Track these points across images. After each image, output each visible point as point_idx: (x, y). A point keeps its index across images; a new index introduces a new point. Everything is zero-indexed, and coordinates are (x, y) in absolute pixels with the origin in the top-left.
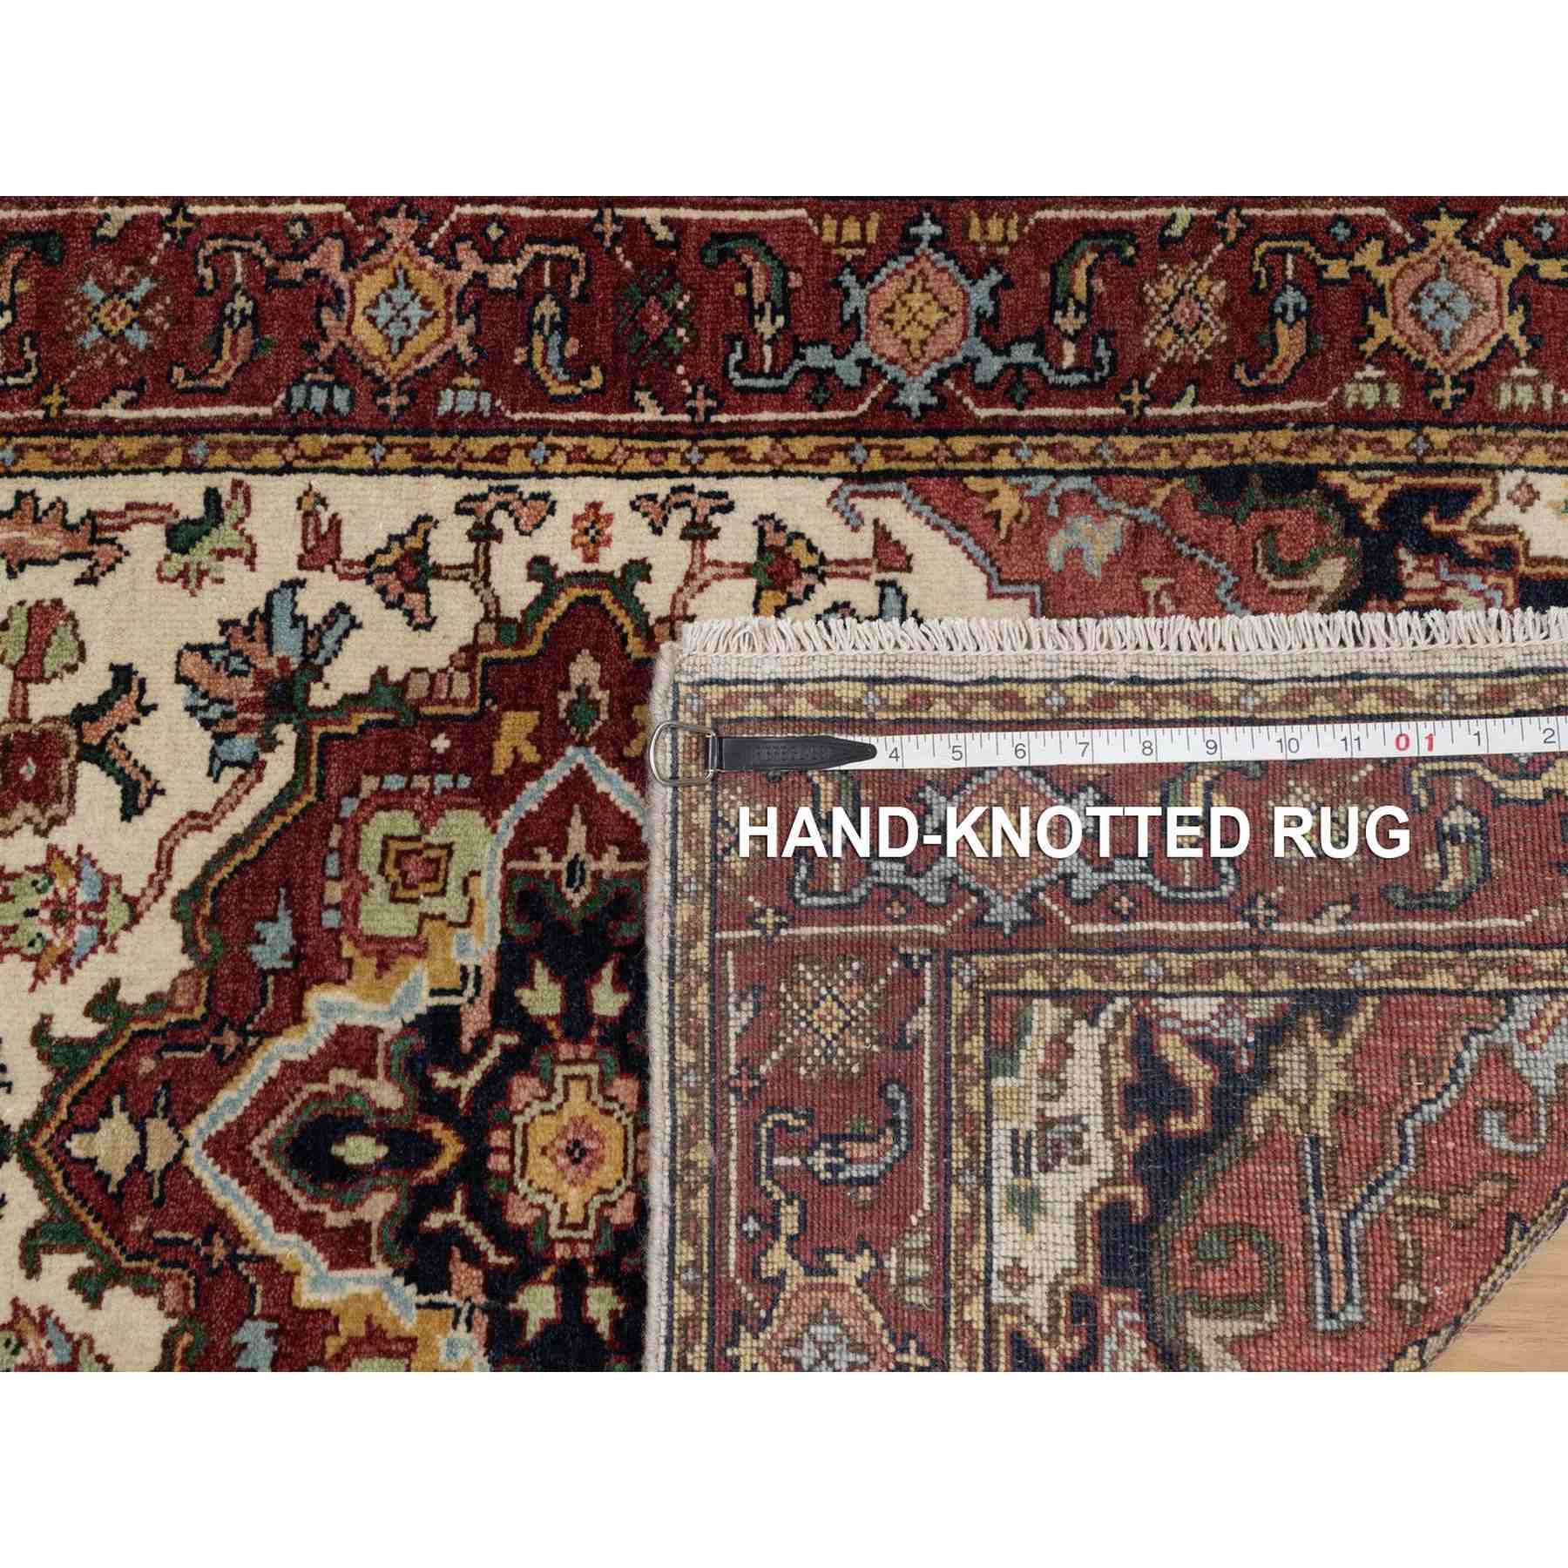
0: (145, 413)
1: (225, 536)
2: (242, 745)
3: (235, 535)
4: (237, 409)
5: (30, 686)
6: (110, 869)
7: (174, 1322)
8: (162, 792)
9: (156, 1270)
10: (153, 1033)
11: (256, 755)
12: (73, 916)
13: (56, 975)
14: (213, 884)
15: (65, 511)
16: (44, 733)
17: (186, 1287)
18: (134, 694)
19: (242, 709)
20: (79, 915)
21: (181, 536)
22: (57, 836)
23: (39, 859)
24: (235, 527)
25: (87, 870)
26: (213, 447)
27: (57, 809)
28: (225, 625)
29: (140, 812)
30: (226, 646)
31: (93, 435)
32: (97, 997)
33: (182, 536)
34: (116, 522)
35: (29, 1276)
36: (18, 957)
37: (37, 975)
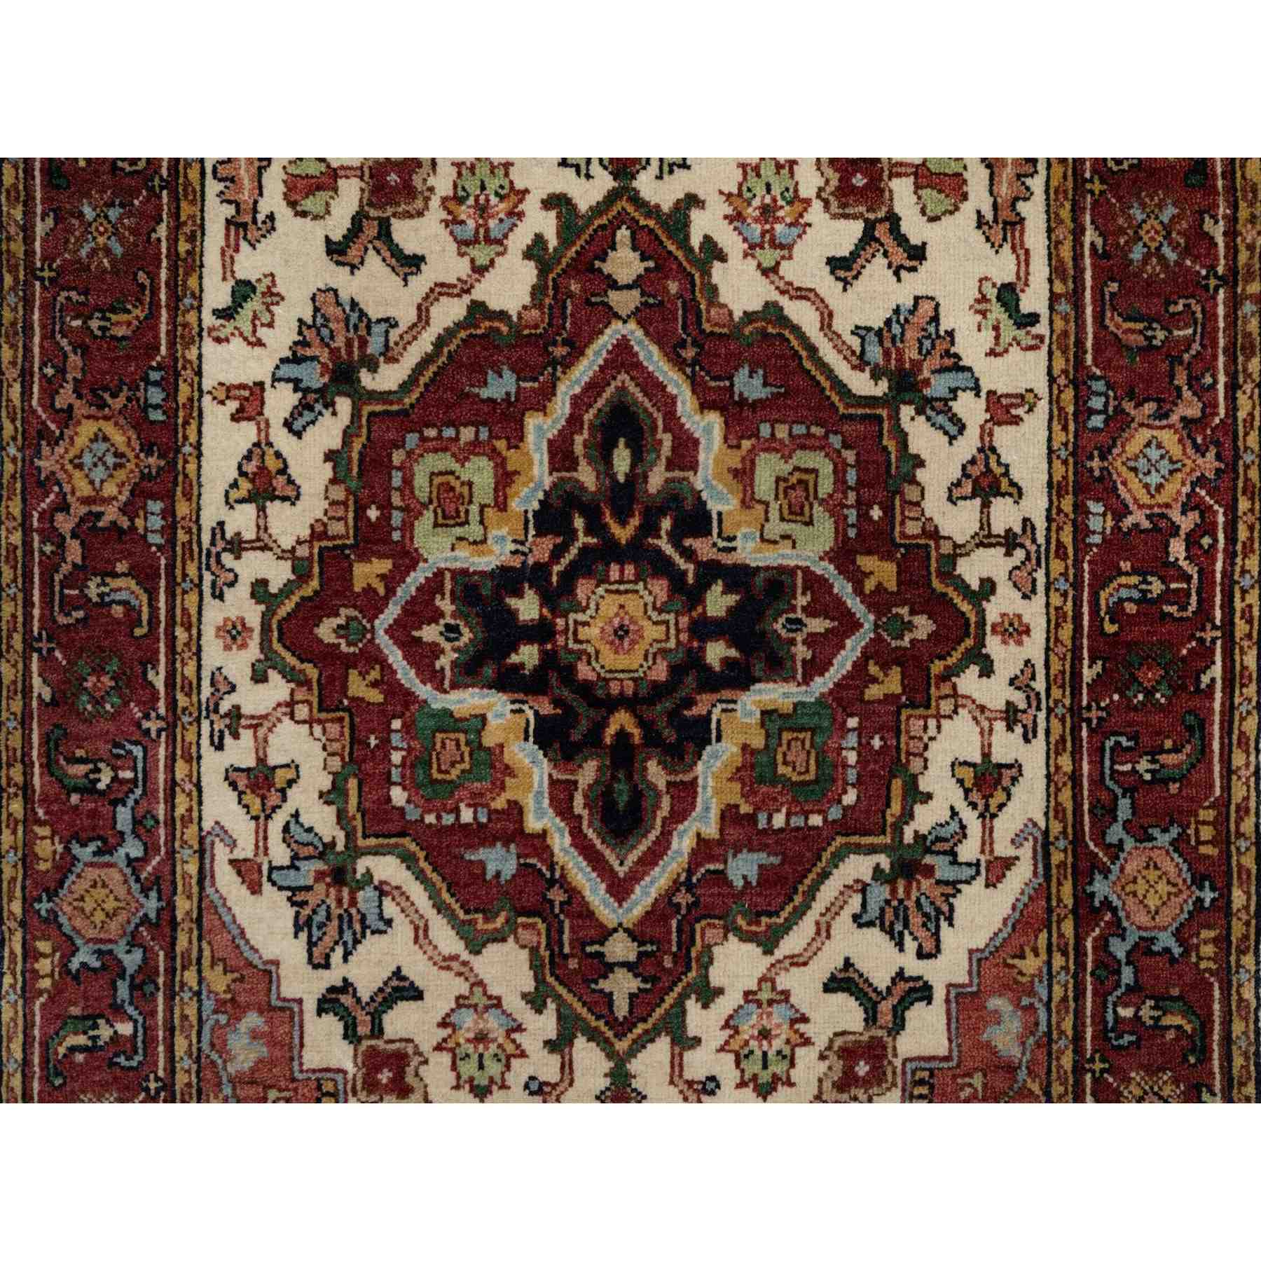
0: (1088, 261)
1: (1009, 331)
2: (875, 353)
3: (1009, 340)
4: (1090, 336)
5: (912, 178)
6: (796, 249)
7: (515, 319)
8: (845, 290)
9: (547, 301)
10: (693, 292)
11: (868, 364)
12: (767, 222)
13: (729, 210)
14: (787, 333)
15: (1026, 199)
16: (882, 191)
17: (536, 327)
18: (908, 263)
19: (898, 350)
20: (767, 227)
21: (1008, 294)
22: (817, 205)
23: (803, 193)
24: (1014, 339)
25: (795, 231)
26: (1065, 318)
27: (834, 204)
28: (951, 334)
29: (832, 272)
30: (938, 336)
31: (1074, 220)
32: (715, 244)
33: (1007, 296)
34: (1017, 241)
35: (543, 202)
36: (740, 178)
37: (729, 195)
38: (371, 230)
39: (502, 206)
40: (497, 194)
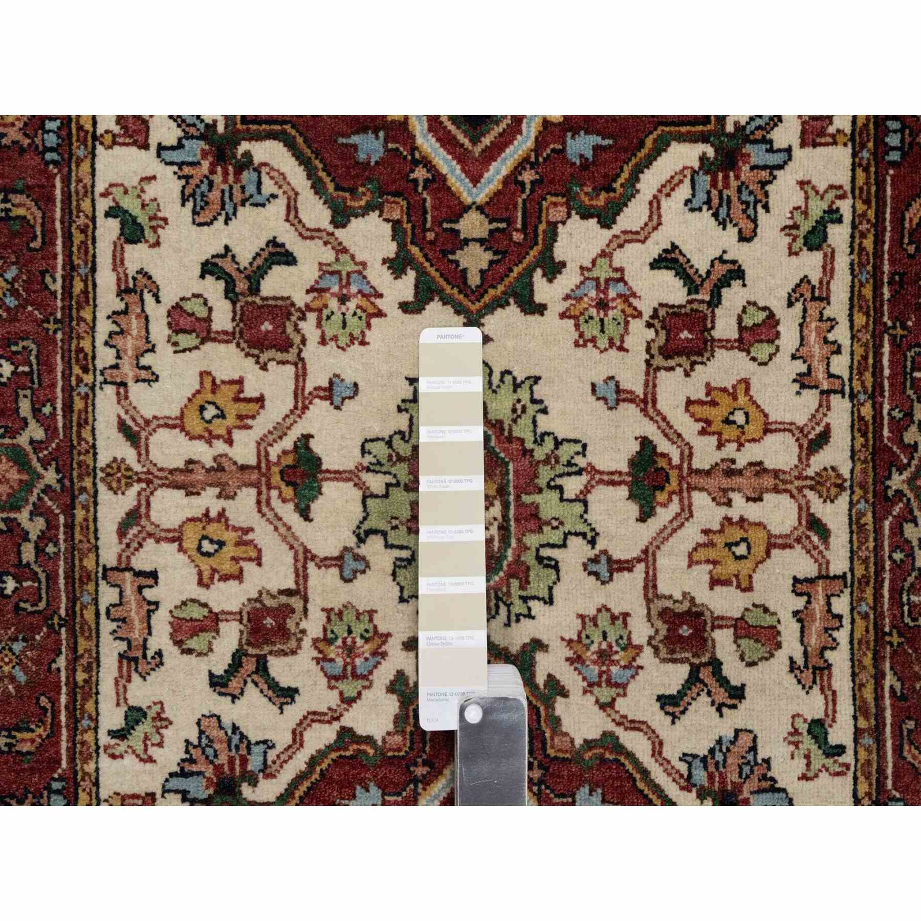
0: (888, 702)
1: (818, 759)
2: (700, 776)
3: (819, 766)
4: (890, 765)
5: (732, 630)
6: (630, 687)
7: (380, 743)
8: (673, 723)
9: (409, 729)
10: (539, 722)
11: (695, 785)
12: (603, 664)
13: (570, 654)
14: (622, 759)
15: (833, 649)
16: (705, 640)
17: (399, 750)
18: (729, 702)
19: (721, 774)
20: (604, 668)
21: (818, 729)
22: (648, 651)
23: (636, 640)
24: (824, 766)
25: (629, 673)
26: (868, 750)
27: (663, 653)
28: (767, 761)
29: (662, 708)
30: (756, 764)
31: (875, 666)
32: (558, 682)
33: (817, 730)
34: (825, 683)
35: (403, 644)
36: (580, 628)
37: (570, 641)
38: (249, 665)
39: (367, 647)
40: (362, 637)
